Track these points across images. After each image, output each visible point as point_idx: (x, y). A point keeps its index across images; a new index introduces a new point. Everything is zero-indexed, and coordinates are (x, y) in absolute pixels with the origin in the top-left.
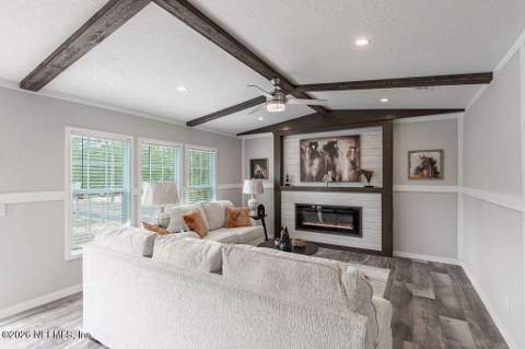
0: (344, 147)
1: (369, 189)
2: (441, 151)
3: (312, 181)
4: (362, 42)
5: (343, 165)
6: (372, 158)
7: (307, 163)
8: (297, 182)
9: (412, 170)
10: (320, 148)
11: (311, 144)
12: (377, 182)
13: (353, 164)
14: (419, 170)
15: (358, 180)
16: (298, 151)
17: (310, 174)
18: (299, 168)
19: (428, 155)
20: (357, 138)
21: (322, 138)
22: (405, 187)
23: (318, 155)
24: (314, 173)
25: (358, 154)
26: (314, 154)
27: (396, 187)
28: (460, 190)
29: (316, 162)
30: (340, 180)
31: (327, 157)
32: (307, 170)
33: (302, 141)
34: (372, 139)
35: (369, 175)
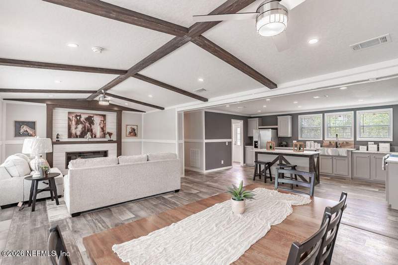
0: (97, 120)
1: (110, 141)
2: (137, 126)
3: (77, 137)
5: (97, 129)
6: (111, 126)
7: (73, 127)
8: (64, 138)
9: (128, 133)
10: (83, 119)
11: (76, 116)
12: (114, 138)
13: (103, 129)
14: (130, 133)
15: (104, 137)
16: (67, 119)
17: (76, 134)
18: (67, 130)
19: (133, 127)
20: (104, 116)
21: (84, 114)
22: (125, 140)
23: (82, 123)
24: (78, 133)
25: (105, 124)
26: (78, 122)
27: (123, 140)
28: (143, 140)
29: (80, 127)
30: (95, 137)
31: (87, 124)
32: (73, 131)
33: (69, 113)
34: (111, 118)
35: (110, 134)
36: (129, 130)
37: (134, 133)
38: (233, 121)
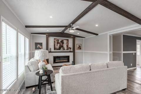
0: (65, 42)
1: (70, 52)
2: (81, 44)
3: (57, 49)
4: (97, 25)
5: (65, 46)
6: (71, 45)
7: (56, 45)
8: (53, 50)
9: (77, 48)
10: (59, 41)
11: (57, 40)
12: (72, 50)
13: (67, 46)
14: (78, 48)
15: (68, 50)
16: (53, 41)
17: (57, 48)
18: (54, 46)
19: (80, 45)
20: (68, 40)
21: (60, 39)
22: (76, 51)
23: (59, 43)
24: (58, 48)
25: (68, 44)
26: (58, 43)
28: (83, 51)
29: (59, 45)
30: (64, 49)
31: (61, 44)
32: (56, 47)
33: (54, 39)
34: (71, 40)
35: (70, 48)
36: (78, 46)
37: (80, 48)
38: (137, 40)
